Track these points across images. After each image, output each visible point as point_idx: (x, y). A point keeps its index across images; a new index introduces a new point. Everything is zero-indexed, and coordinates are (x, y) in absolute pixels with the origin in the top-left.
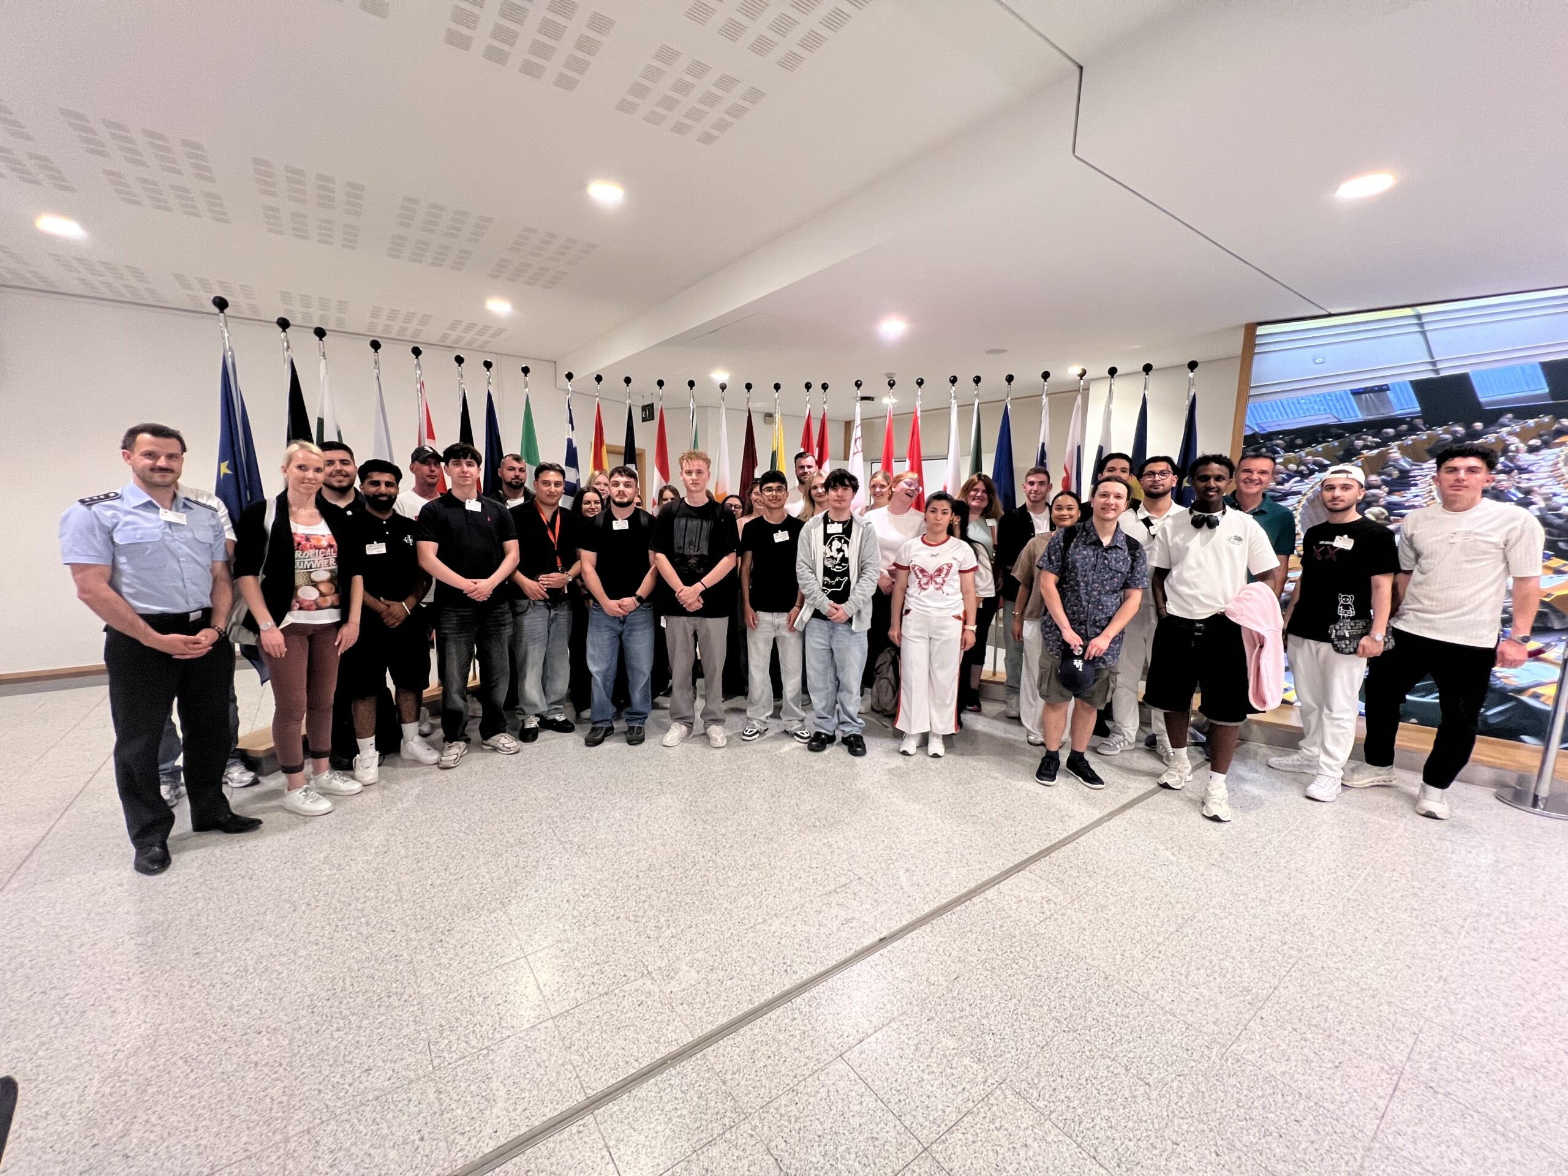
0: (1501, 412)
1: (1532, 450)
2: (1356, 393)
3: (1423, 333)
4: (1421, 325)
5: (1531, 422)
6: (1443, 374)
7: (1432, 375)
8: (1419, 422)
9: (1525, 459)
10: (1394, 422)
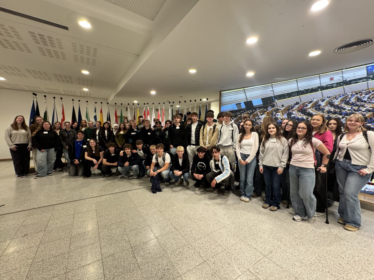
0: (257, 108)
1: (261, 115)
2: (236, 104)
3: (245, 93)
4: (245, 91)
5: (261, 110)
6: (248, 100)
7: (247, 101)
8: (245, 110)
9: (260, 116)
10: (242, 110)
